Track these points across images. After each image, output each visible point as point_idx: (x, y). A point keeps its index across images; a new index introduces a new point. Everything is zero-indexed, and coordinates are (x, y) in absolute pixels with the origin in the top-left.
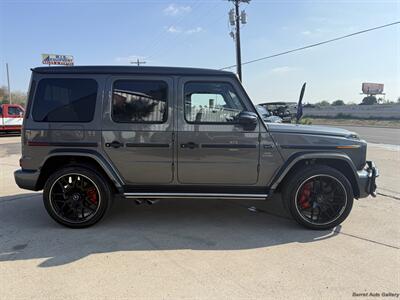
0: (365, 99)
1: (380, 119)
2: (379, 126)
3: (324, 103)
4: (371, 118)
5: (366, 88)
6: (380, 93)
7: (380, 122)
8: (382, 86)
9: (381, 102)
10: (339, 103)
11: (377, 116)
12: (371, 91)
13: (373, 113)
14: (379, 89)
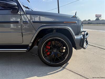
0: (96, 19)
1: (100, 24)
2: (99, 26)
3: (85, 20)
4: (97, 24)
5: (96, 16)
6: (100, 17)
7: (100, 25)
8: (101, 15)
9: (101, 20)
10: (89, 20)
11: (99, 23)
12: (98, 17)
13: (98, 22)
14: (100, 16)
